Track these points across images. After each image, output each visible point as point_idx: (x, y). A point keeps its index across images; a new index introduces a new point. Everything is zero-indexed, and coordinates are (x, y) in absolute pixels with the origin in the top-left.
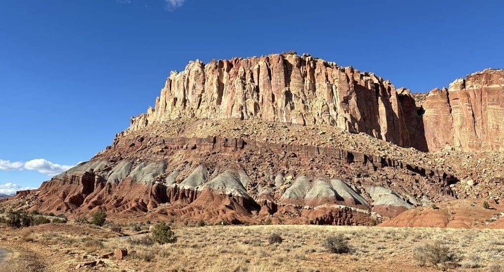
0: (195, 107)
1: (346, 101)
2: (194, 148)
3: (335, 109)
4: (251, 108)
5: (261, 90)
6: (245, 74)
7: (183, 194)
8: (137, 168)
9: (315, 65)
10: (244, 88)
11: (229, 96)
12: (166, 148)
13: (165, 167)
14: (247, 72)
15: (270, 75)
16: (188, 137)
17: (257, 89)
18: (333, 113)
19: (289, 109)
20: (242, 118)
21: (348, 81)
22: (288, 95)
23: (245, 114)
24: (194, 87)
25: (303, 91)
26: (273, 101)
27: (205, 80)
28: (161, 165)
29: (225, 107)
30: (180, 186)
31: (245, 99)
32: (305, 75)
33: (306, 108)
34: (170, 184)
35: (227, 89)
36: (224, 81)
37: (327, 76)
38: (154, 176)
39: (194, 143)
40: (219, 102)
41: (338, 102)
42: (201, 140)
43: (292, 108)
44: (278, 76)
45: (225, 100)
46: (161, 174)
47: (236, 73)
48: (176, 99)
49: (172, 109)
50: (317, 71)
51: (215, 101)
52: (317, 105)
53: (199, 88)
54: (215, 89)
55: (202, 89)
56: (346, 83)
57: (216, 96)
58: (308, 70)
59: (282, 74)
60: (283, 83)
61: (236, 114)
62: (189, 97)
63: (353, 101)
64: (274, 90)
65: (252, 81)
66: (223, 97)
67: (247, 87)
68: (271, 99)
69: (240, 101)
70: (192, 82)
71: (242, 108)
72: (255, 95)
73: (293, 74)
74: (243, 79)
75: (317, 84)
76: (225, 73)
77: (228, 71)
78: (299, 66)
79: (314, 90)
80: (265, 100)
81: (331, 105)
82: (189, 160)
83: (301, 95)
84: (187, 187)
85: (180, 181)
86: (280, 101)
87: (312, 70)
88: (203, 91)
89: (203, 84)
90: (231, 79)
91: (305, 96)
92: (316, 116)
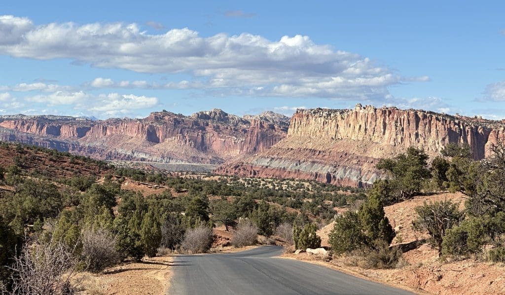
0: (371, 134)
1: (444, 139)
2: (372, 162)
3: (438, 143)
4: (399, 140)
5: (405, 130)
6: (397, 120)
7: (369, 186)
8: (348, 172)
9: (431, 118)
10: (396, 129)
11: (389, 131)
12: (359, 161)
13: (360, 173)
14: (399, 119)
15: (409, 123)
16: (369, 156)
17: (403, 130)
18: (437, 145)
19: (417, 142)
20: (395, 145)
21: (445, 130)
22: (417, 135)
23: (396, 143)
24: (371, 123)
25: (424, 133)
26: (410, 137)
27: (376, 119)
28: (359, 172)
29: (387, 137)
30: (368, 182)
31: (397, 135)
32: (426, 124)
33: (425, 142)
34: (364, 182)
35: (388, 126)
36: (387, 122)
37: (436, 126)
38: (357, 177)
39: (372, 160)
40: (384, 133)
41: (440, 140)
42: (375, 159)
43: (418, 142)
44: (413, 125)
45: (387, 132)
46: (360, 176)
47: (393, 118)
48: (360, 126)
49: (359, 132)
50: (432, 122)
51: (382, 133)
52: (431, 140)
53: (374, 123)
54: (382, 127)
55: (375, 124)
56: (444, 131)
57: (382, 130)
58: (428, 121)
59: (415, 124)
60: (415, 128)
61: (392, 143)
62: (368, 127)
63: (447, 140)
64: (411, 131)
65: (401, 125)
66: (386, 131)
67: (398, 128)
68: (409, 136)
69: (394, 136)
70: (369, 120)
71: (395, 140)
72: (402, 133)
73: (420, 123)
74: (396, 122)
75: (432, 129)
76: (387, 117)
77: (389, 116)
78: (423, 119)
79: (430, 132)
80: (406, 136)
81: (437, 141)
82: (370, 169)
83: (424, 135)
84: (370, 183)
85: (367, 181)
86: (413, 137)
87: (430, 121)
88: (376, 126)
89: (376, 121)
90: (391, 121)
91: (425, 135)
92: (429, 146)
